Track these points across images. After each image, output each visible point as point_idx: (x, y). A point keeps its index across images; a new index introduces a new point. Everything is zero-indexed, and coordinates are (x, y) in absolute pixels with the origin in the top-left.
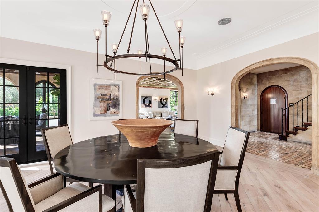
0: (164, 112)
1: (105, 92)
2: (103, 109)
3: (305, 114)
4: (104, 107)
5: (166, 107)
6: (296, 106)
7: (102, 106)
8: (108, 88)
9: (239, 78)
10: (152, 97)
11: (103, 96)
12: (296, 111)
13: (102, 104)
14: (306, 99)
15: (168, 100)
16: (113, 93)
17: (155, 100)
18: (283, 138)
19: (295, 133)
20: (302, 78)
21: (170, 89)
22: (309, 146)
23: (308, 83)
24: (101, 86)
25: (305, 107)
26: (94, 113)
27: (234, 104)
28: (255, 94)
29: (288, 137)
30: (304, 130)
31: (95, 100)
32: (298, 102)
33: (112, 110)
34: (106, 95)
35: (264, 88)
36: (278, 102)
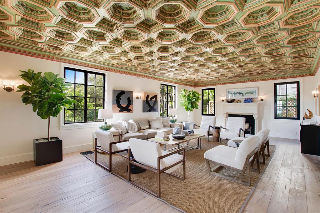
0: (154, 120)
5: (155, 110)
10: (133, 92)
15: (157, 100)
17: (137, 98)
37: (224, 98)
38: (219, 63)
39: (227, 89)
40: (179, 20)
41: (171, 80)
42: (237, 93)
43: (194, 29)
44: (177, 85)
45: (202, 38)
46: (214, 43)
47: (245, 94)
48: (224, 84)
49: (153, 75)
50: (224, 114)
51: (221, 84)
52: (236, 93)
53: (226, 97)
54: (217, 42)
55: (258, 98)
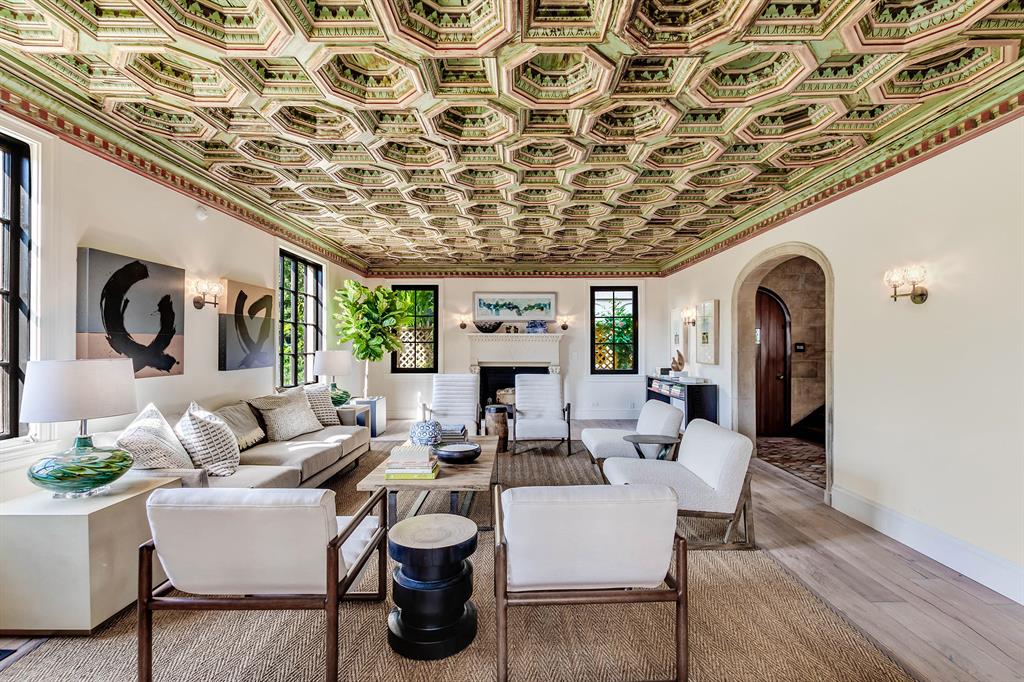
10: (184, 270)
17: (199, 303)
37: (468, 319)
38: (530, 214)
39: (478, 292)
40: (667, 45)
41: (313, 240)
42: (505, 305)
43: (644, 90)
44: (325, 264)
45: (609, 127)
46: (604, 151)
47: (526, 309)
48: (468, 275)
49: (260, 209)
50: (472, 368)
51: (457, 274)
52: (502, 306)
53: (474, 316)
54: (614, 151)
55: (555, 322)
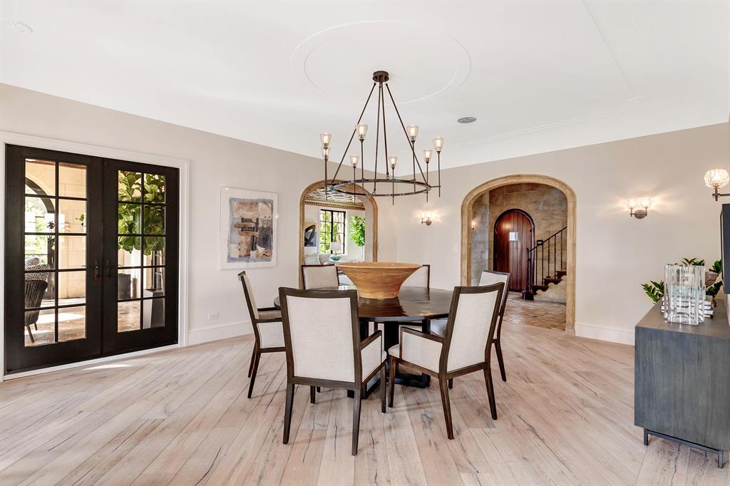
1: (248, 214)
2: (244, 247)
3: (558, 258)
4: (247, 243)
5: (312, 244)
6: (546, 244)
7: (243, 243)
8: (253, 206)
9: (473, 199)
11: (246, 223)
12: (546, 254)
13: (243, 237)
14: (560, 234)
15: (316, 231)
16: (263, 217)
18: (529, 297)
19: (544, 289)
20: (554, 200)
21: (321, 205)
22: (563, 306)
23: (563, 208)
24: (243, 203)
25: (558, 247)
26: (229, 257)
27: (465, 241)
28: (486, 222)
29: (536, 294)
30: (556, 282)
31: (231, 231)
32: (549, 239)
33: (261, 250)
34: (250, 221)
35: (500, 214)
36: (520, 237)
